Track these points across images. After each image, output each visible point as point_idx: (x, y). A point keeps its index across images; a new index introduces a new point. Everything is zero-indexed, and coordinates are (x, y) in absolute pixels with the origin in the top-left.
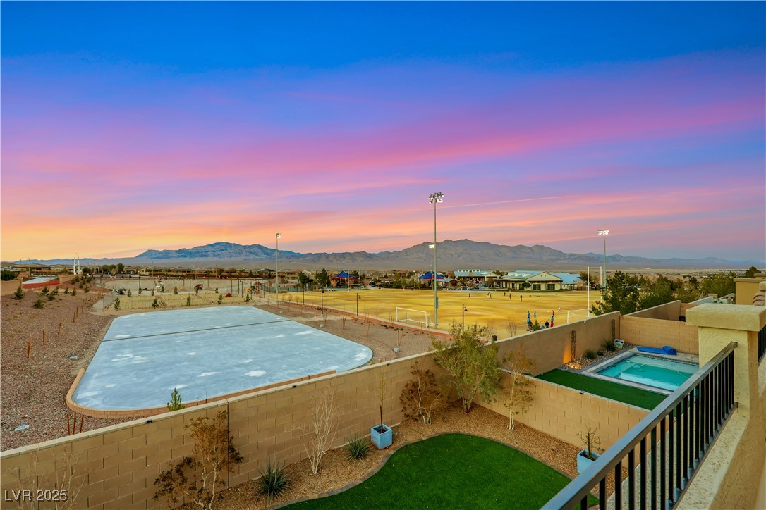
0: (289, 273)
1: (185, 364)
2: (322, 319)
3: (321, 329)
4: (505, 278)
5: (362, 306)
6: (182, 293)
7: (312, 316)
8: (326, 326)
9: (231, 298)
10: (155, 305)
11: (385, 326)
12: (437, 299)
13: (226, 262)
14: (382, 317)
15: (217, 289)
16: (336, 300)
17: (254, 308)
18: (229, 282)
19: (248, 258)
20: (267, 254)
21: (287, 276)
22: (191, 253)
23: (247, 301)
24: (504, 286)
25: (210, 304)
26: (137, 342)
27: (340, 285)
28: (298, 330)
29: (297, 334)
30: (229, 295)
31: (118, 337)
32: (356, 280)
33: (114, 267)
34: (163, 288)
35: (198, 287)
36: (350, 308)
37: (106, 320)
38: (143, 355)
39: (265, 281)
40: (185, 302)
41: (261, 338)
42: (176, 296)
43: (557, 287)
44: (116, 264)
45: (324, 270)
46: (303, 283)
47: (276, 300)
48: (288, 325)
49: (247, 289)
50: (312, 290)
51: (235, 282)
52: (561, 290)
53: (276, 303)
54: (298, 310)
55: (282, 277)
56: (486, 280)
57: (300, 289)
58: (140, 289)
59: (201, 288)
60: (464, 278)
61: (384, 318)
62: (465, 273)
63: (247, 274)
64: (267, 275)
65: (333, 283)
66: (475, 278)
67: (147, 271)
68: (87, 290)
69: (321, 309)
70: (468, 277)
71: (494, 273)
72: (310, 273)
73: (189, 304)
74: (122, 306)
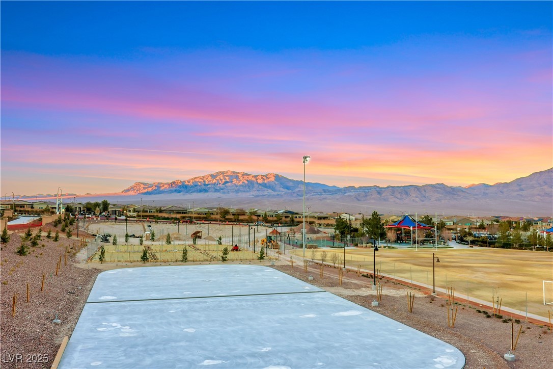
0: (319, 218)
1: (182, 344)
2: (375, 293)
3: (374, 309)
5: (442, 275)
6: (177, 242)
7: (358, 287)
8: (383, 305)
10: (144, 258)
11: (485, 313)
13: (232, 200)
14: (477, 297)
15: (220, 239)
16: (397, 264)
17: (271, 269)
18: (236, 228)
20: (288, 188)
21: (317, 221)
22: (186, 187)
23: (261, 258)
25: (212, 260)
26: (125, 307)
27: (403, 237)
28: (337, 308)
29: (337, 314)
30: (236, 249)
31: (103, 298)
32: (429, 231)
33: (97, 205)
34: (153, 235)
35: (196, 236)
36: (422, 278)
37: (92, 274)
38: (132, 326)
39: (285, 230)
40: (180, 256)
41: (282, 316)
42: (169, 247)
44: (100, 201)
45: (375, 213)
46: (343, 233)
47: (302, 258)
48: (322, 298)
49: (260, 242)
50: (356, 245)
51: (245, 229)
53: (302, 264)
54: (336, 277)
55: (311, 223)
57: (337, 243)
58: (127, 236)
59: (200, 237)
61: (484, 299)
63: (261, 218)
64: (288, 219)
65: (391, 235)
67: (134, 211)
68: (69, 235)
69: (373, 277)
72: (353, 218)
73: (185, 259)
74: (107, 257)
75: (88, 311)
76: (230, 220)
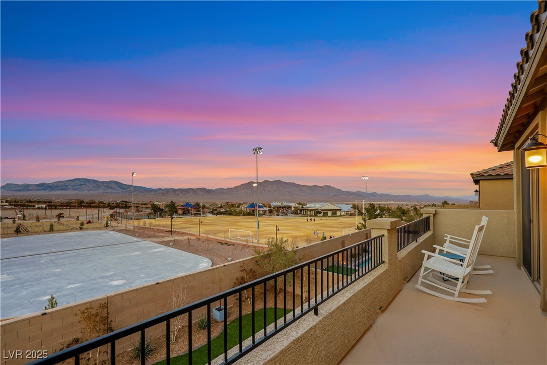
0: (142, 204)
1: (51, 279)
2: (171, 239)
3: (171, 247)
4: (305, 207)
5: (203, 228)
6: (45, 220)
7: (163, 237)
8: (176, 244)
9: (91, 224)
10: (17, 231)
11: (221, 243)
12: (258, 222)
13: (86, 194)
14: (218, 236)
15: (78, 217)
16: (183, 225)
17: (113, 232)
18: (89, 211)
19: (106, 191)
20: (123, 189)
21: (141, 206)
22: (51, 187)
23: (107, 226)
24: (305, 213)
25: (72, 229)
27: (186, 213)
28: (152, 248)
29: (152, 251)
30: (89, 222)
32: (198, 209)
34: (24, 217)
35: (60, 216)
36: (194, 230)
39: (122, 211)
40: (48, 228)
42: (38, 224)
43: (338, 213)
45: (172, 201)
46: (155, 212)
47: (132, 225)
48: (144, 244)
49: (106, 217)
50: (163, 217)
51: (95, 211)
52: (341, 215)
53: (132, 228)
54: (151, 233)
55: (137, 207)
56: (293, 209)
57: (152, 216)
59: (63, 217)
60: (277, 207)
61: (220, 237)
62: (278, 204)
63: (106, 205)
64: (123, 205)
65: (180, 212)
66: (285, 207)
67: (8, 202)
69: (171, 232)
70: (281, 207)
71: (298, 204)
72: (160, 204)
73: (51, 230)
76: (85, 207)
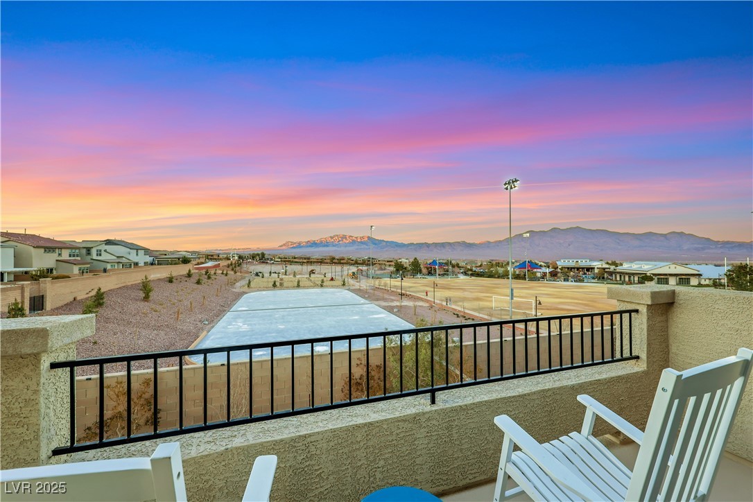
0: (387, 261)
1: (273, 334)
3: (394, 313)
4: (619, 269)
7: (393, 301)
9: (332, 282)
10: (274, 285)
13: (337, 252)
15: (325, 274)
17: (347, 291)
19: (360, 247)
20: (375, 244)
21: (385, 263)
23: (344, 285)
24: (618, 279)
25: (315, 286)
26: (250, 314)
27: (431, 272)
30: (332, 279)
31: (240, 309)
33: (258, 255)
34: (286, 272)
35: (312, 272)
37: (239, 296)
38: (248, 325)
39: (364, 268)
40: (296, 284)
43: (694, 281)
44: (260, 253)
45: (416, 259)
46: (397, 270)
50: (404, 277)
51: (338, 268)
52: (700, 285)
53: (366, 288)
55: (382, 264)
56: (596, 271)
57: (393, 276)
58: (270, 273)
59: (314, 273)
60: (568, 268)
62: (571, 263)
63: (353, 262)
64: (369, 262)
66: (583, 268)
67: (279, 258)
68: (235, 272)
69: (405, 295)
70: (574, 268)
71: (607, 263)
72: (405, 261)
73: (298, 286)
74: (252, 285)
75: (229, 315)
76: (335, 263)
